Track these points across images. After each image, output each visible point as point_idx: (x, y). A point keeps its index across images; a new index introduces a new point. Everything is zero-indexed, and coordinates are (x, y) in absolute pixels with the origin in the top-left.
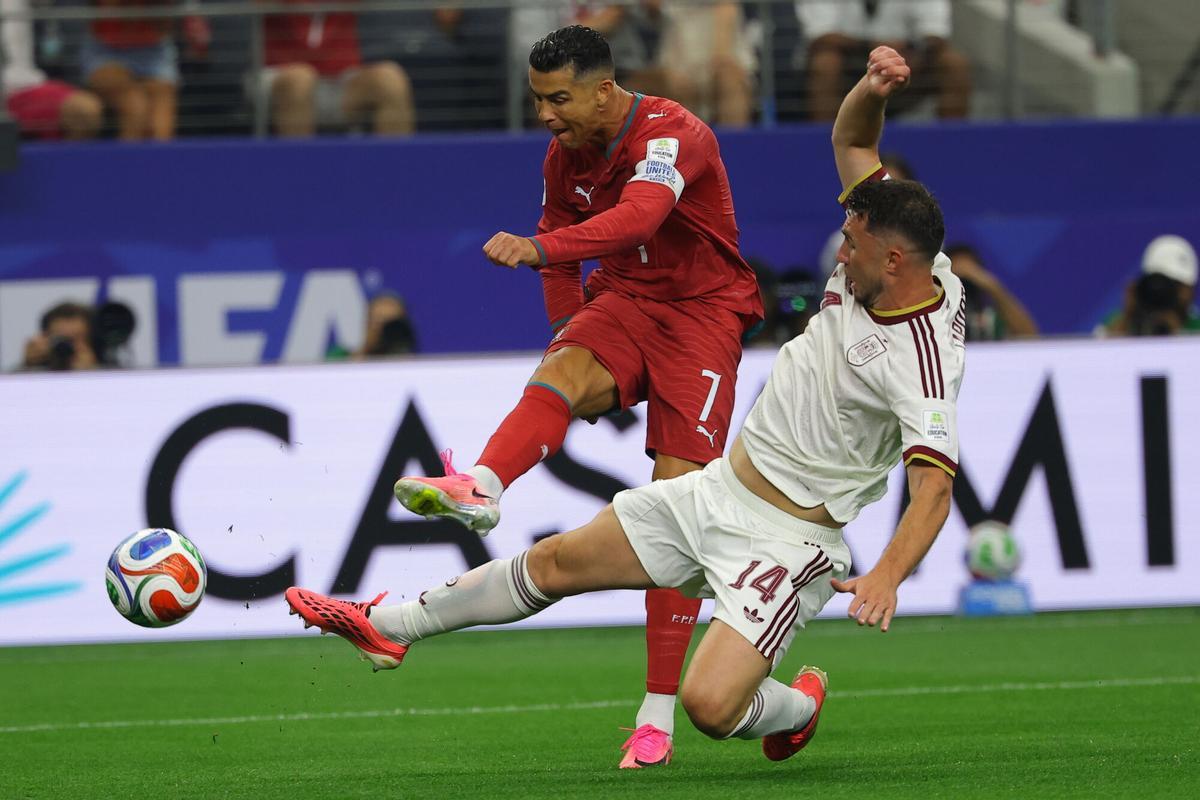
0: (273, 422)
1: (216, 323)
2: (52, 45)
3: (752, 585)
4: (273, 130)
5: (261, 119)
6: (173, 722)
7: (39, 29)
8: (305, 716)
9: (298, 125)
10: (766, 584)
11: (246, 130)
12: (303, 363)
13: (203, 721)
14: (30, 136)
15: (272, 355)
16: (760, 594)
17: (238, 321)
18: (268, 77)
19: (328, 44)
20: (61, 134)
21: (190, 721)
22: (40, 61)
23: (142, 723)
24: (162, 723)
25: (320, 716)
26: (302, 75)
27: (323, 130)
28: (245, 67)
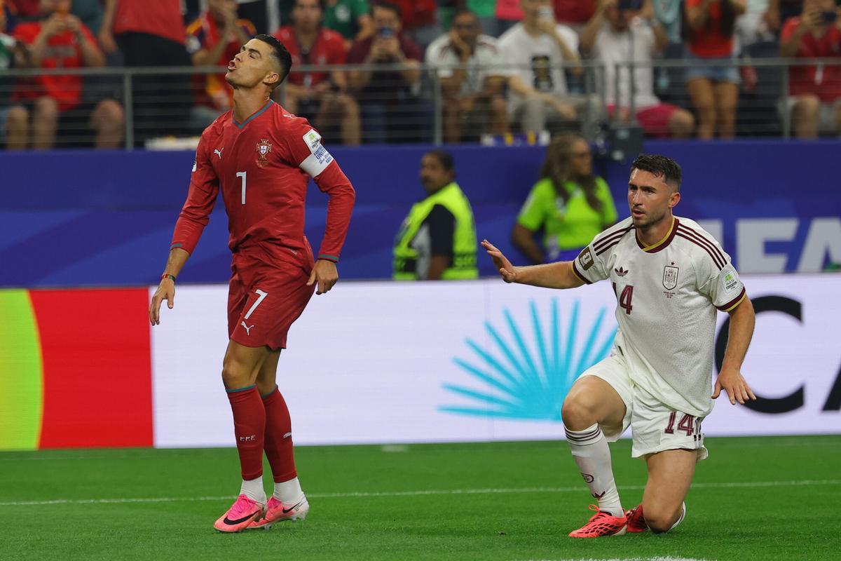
0: (791, 308)
1: (759, 248)
2: (664, 82)
3: (679, 429)
4: (793, 134)
5: (787, 128)
6: (730, 485)
7: (656, 72)
8: (807, 482)
9: (808, 131)
10: (686, 424)
11: (778, 134)
12: (809, 273)
13: (747, 485)
14: (650, 136)
15: (791, 267)
16: (686, 432)
17: (772, 247)
18: (791, 102)
19: (826, 83)
20: (669, 135)
21: (739, 485)
22: (657, 91)
23: (711, 485)
24: (723, 485)
25: (816, 482)
26: (811, 102)
27: (824, 134)
28: (778, 96)
